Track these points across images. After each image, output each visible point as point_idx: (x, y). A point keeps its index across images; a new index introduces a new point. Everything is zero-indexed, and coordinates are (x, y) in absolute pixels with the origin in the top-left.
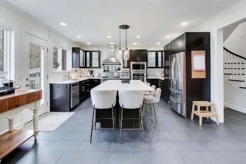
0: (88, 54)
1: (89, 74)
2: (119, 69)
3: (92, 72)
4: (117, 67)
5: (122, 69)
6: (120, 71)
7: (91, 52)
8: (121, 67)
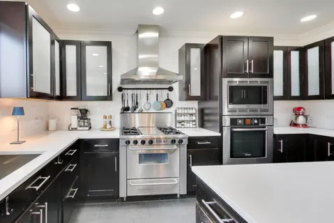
0: (71, 51)
1: (74, 121)
2: (169, 103)
3: (84, 114)
4: (164, 95)
5: (178, 104)
6: (172, 110)
7: (80, 47)
8: (175, 95)
